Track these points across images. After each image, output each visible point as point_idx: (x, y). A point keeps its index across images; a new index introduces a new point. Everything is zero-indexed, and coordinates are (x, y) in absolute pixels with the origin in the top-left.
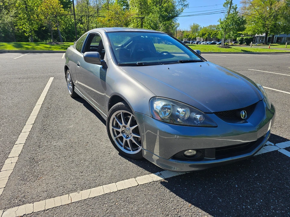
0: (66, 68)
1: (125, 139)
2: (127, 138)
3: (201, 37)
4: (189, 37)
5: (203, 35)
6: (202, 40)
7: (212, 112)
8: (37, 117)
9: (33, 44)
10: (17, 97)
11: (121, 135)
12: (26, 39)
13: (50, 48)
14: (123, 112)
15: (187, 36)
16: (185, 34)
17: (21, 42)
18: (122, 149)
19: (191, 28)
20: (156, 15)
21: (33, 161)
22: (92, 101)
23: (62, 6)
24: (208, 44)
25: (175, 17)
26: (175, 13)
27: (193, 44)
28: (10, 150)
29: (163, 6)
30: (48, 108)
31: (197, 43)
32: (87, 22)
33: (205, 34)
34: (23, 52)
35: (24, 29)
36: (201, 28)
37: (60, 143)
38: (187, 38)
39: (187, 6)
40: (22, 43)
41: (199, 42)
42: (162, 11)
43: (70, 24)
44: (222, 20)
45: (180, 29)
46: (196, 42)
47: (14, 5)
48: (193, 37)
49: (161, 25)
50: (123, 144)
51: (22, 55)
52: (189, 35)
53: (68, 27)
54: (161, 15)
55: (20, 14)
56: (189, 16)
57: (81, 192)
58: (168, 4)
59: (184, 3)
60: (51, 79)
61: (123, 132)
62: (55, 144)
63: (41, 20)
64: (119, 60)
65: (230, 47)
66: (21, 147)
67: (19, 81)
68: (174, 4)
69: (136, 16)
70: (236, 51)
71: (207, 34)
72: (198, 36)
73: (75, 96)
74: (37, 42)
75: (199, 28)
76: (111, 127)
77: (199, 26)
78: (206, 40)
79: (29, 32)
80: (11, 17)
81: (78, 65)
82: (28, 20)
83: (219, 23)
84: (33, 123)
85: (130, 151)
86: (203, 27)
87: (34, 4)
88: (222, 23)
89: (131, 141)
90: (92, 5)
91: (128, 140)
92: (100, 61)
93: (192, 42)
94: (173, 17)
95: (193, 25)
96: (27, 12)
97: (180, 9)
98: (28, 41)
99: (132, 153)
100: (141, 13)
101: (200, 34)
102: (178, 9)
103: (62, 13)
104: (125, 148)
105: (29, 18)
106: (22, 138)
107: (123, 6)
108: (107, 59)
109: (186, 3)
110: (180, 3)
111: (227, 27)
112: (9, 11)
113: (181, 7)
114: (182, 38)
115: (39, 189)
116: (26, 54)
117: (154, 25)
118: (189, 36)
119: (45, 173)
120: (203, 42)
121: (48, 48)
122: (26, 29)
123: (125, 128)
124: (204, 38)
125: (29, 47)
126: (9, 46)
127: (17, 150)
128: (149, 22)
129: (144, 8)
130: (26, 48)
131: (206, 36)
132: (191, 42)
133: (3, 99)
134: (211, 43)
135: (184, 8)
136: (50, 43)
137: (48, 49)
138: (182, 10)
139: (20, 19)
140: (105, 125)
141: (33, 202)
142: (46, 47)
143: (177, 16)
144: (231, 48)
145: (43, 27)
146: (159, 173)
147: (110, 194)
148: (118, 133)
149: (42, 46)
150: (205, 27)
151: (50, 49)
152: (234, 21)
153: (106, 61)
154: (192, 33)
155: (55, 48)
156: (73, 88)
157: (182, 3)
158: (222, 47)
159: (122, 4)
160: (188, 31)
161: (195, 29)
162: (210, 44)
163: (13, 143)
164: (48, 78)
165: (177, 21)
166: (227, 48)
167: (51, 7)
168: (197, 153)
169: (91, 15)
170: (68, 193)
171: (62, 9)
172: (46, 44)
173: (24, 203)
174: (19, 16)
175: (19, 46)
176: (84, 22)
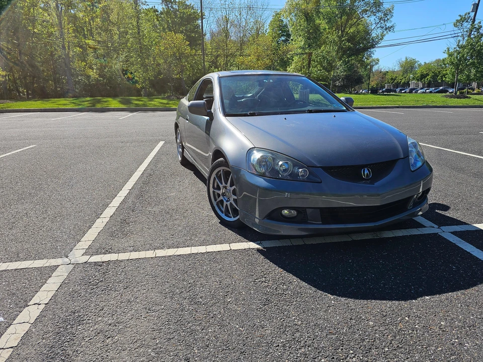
0: (177, 126)
1: (225, 203)
2: (227, 201)
3: (418, 80)
4: (396, 81)
5: (423, 76)
6: (421, 85)
7: (318, 166)
8: (136, 183)
9: (145, 99)
10: (116, 162)
11: (221, 198)
12: (138, 93)
13: (167, 104)
14: (223, 170)
15: (392, 79)
16: (388, 77)
17: (132, 96)
18: (223, 216)
19: (402, 66)
20: (331, 47)
21: (124, 222)
22: (204, 169)
23: (188, 43)
24: (431, 92)
25: (370, 48)
26: (369, 42)
27: (401, 93)
28: (103, 211)
29: (347, 32)
30: (150, 175)
31: (411, 92)
32: (224, 64)
33: (428, 75)
34: (132, 111)
35: (136, 78)
36: (420, 65)
37: (156, 209)
38: (393, 83)
39: (392, 28)
40: (131, 98)
41: (414, 89)
42: (343, 41)
43: (199, 69)
44: (451, 50)
45: (380, 68)
46: (408, 90)
47: (126, 45)
48: (403, 81)
49: (339, 64)
50: (224, 210)
51: (131, 114)
52: (396, 77)
53: (196, 73)
54: (340, 48)
55: (132, 58)
56: (391, 45)
57: (167, 250)
58: (357, 28)
59: (386, 25)
60: (161, 143)
61: (223, 195)
62: (150, 209)
63: (159, 65)
64: (227, 110)
65: (467, 97)
66: (114, 210)
67: (121, 145)
68: (368, 26)
69: (299, 51)
70: (478, 103)
71: (431, 74)
72: (414, 79)
73: (186, 163)
74: (151, 96)
75: (416, 64)
76: (211, 190)
77: (416, 62)
78: (429, 86)
79: (143, 83)
80: (120, 62)
81: (187, 120)
82: (142, 65)
83: (446, 56)
84: (131, 188)
85: (231, 217)
86: (423, 64)
87: (152, 42)
88: (451, 55)
89: (231, 204)
90: (233, 38)
91: (228, 203)
92: (206, 110)
93: (401, 90)
94: (366, 49)
95: (404, 59)
96: (141, 54)
97: (378, 36)
98: (140, 95)
99: (232, 219)
100: (309, 46)
101: (417, 75)
102: (375, 36)
103: (187, 53)
104: (226, 215)
105: (143, 63)
106: (116, 202)
107: (282, 36)
108: (215, 109)
109: (388, 25)
110: (379, 26)
111: (460, 61)
112: (118, 54)
113: (379, 31)
114: (383, 84)
115: (126, 244)
116: (135, 113)
117: (328, 63)
118: (395, 79)
119: (135, 233)
120: (422, 89)
121: (164, 103)
122: (139, 78)
123: (226, 189)
124: (425, 82)
125: (141, 103)
126: (114, 103)
127: (109, 212)
128: (320, 59)
129: (314, 37)
130: (136, 104)
131: (427, 79)
132: (398, 90)
133: (101, 164)
134: (438, 90)
135: (385, 33)
136: (168, 98)
137: (164, 105)
138: (383, 36)
139: (132, 64)
140: (206, 185)
141: (119, 253)
142: (162, 103)
143: (373, 46)
144: (470, 98)
145: (161, 74)
146: (259, 242)
147: (197, 254)
148: (219, 195)
149: (156, 102)
150: (427, 62)
151: (167, 106)
152: (475, 50)
153: (212, 112)
154: (402, 74)
155: (174, 104)
156: (183, 151)
157: (383, 25)
158: (451, 97)
159: (280, 33)
160: (395, 70)
161: (409, 66)
162: (436, 93)
163: (107, 206)
164: (157, 142)
165: (372, 55)
166: (461, 98)
167: (173, 45)
168: (298, 214)
169: (231, 54)
170: (155, 249)
171: (189, 47)
172: (163, 99)
173: (110, 253)
174: (131, 60)
175: (127, 102)
176: (220, 64)
